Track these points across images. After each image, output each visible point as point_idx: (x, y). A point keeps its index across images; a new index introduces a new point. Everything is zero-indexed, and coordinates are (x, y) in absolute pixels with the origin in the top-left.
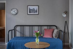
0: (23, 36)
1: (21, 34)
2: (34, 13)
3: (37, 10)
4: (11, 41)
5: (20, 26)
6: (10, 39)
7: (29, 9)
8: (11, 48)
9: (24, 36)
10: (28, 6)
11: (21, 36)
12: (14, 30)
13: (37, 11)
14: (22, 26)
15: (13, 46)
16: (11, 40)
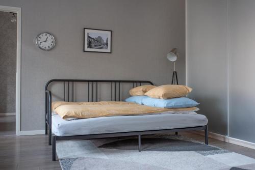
2: (101, 48)
3: (107, 40)
7: (89, 37)
10: (86, 30)
13: (107, 44)
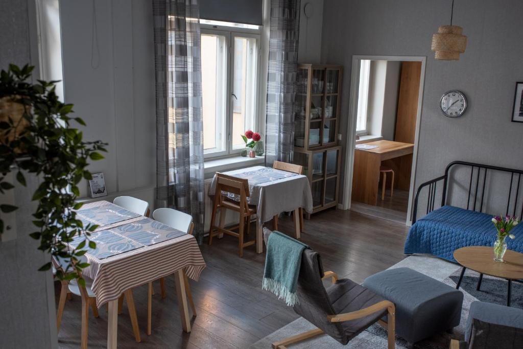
0: (477, 210)
1: (472, 199)
4: (423, 223)
5: (473, 165)
6: (422, 213)
8: (421, 246)
9: (484, 211)
11: (471, 208)
12: (445, 177)
14: (480, 166)
15: (426, 243)
16: (423, 220)
